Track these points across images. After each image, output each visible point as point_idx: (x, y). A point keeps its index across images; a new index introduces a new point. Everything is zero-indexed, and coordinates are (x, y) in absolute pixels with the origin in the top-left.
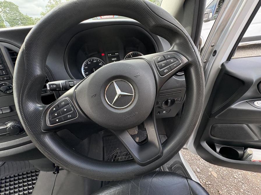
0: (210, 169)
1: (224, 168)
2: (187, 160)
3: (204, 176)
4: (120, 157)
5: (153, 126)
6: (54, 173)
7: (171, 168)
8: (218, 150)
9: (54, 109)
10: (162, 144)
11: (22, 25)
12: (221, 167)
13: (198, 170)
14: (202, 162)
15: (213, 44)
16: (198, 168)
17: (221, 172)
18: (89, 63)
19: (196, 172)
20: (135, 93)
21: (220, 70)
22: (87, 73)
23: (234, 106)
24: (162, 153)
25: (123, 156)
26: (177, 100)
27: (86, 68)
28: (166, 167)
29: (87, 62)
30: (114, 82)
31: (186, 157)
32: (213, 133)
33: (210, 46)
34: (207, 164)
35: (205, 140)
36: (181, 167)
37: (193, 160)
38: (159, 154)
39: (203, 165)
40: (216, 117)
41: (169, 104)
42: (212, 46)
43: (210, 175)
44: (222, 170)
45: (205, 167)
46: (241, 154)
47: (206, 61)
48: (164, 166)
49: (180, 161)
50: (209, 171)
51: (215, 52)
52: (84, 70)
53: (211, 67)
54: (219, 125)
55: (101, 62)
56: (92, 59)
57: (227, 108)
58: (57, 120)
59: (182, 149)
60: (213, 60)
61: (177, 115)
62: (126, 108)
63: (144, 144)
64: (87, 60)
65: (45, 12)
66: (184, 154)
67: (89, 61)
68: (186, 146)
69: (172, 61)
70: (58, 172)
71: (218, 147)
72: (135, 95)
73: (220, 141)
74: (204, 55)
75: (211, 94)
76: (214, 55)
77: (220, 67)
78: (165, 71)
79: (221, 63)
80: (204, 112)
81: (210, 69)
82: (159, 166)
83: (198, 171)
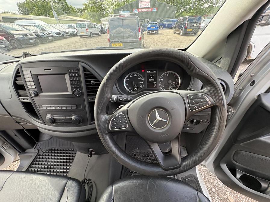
0: (227, 193)
1: (244, 197)
2: (203, 176)
3: (218, 197)
4: (139, 157)
5: (177, 144)
6: (88, 156)
7: (185, 179)
8: (238, 176)
9: (114, 120)
10: (181, 159)
11: (66, 14)
12: (241, 195)
13: (214, 190)
14: (220, 183)
15: (253, 74)
16: (214, 188)
17: (239, 199)
18: (130, 76)
19: (210, 191)
20: (169, 120)
21: (255, 100)
22: (127, 84)
23: (264, 139)
24: (180, 165)
25: (142, 156)
26: (202, 121)
27: (128, 80)
28: (180, 177)
29: (130, 75)
30: (156, 111)
31: (203, 173)
32: (235, 158)
33: (250, 75)
34: (224, 186)
35: (225, 163)
36: (194, 181)
37: (209, 178)
38: (178, 166)
39: (220, 186)
40: (241, 144)
41: (194, 123)
42: (251, 76)
43: (226, 199)
44: (241, 198)
45: (222, 189)
46: (265, 187)
47: (241, 88)
48: (178, 175)
49: (195, 175)
50: (225, 194)
51: (253, 82)
52: (126, 81)
53: (246, 95)
54: (244, 153)
55: (140, 76)
56: (134, 74)
57: (255, 138)
58: (116, 127)
59: (200, 165)
60: (250, 89)
61: (201, 132)
62: (161, 129)
63: (168, 155)
64: (130, 74)
65: (87, 3)
66: (202, 170)
67: (131, 75)
68: (205, 163)
69: (202, 101)
70: (91, 156)
71: (240, 173)
72: (169, 121)
73: (243, 168)
74: (241, 82)
75: (242, 120)
76: (251, 84)
77: (256, 97)
78: (195, 108)
79: (258, 94)
80: (230, 136)
81: (245, 96)
82: (174, 174)
83: (212, 190)
